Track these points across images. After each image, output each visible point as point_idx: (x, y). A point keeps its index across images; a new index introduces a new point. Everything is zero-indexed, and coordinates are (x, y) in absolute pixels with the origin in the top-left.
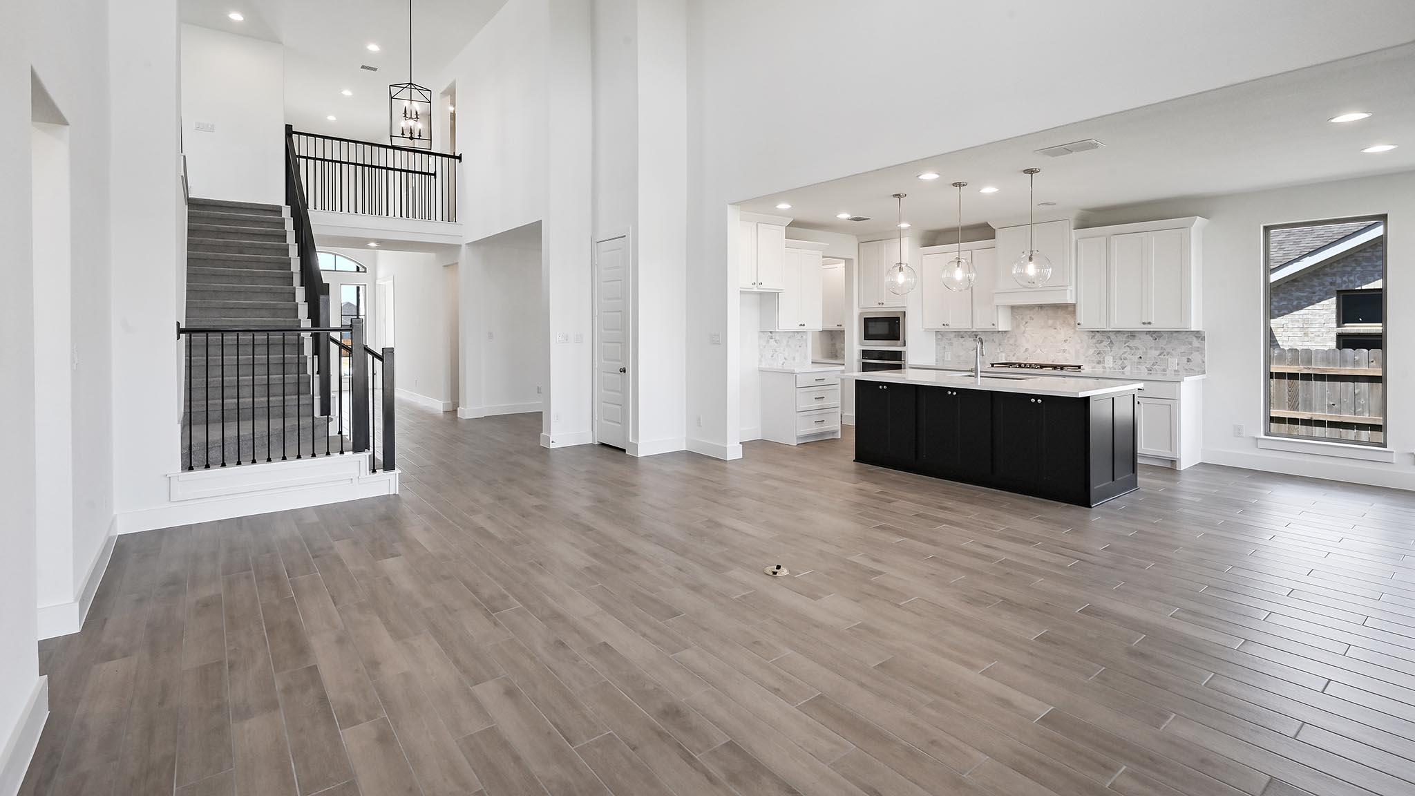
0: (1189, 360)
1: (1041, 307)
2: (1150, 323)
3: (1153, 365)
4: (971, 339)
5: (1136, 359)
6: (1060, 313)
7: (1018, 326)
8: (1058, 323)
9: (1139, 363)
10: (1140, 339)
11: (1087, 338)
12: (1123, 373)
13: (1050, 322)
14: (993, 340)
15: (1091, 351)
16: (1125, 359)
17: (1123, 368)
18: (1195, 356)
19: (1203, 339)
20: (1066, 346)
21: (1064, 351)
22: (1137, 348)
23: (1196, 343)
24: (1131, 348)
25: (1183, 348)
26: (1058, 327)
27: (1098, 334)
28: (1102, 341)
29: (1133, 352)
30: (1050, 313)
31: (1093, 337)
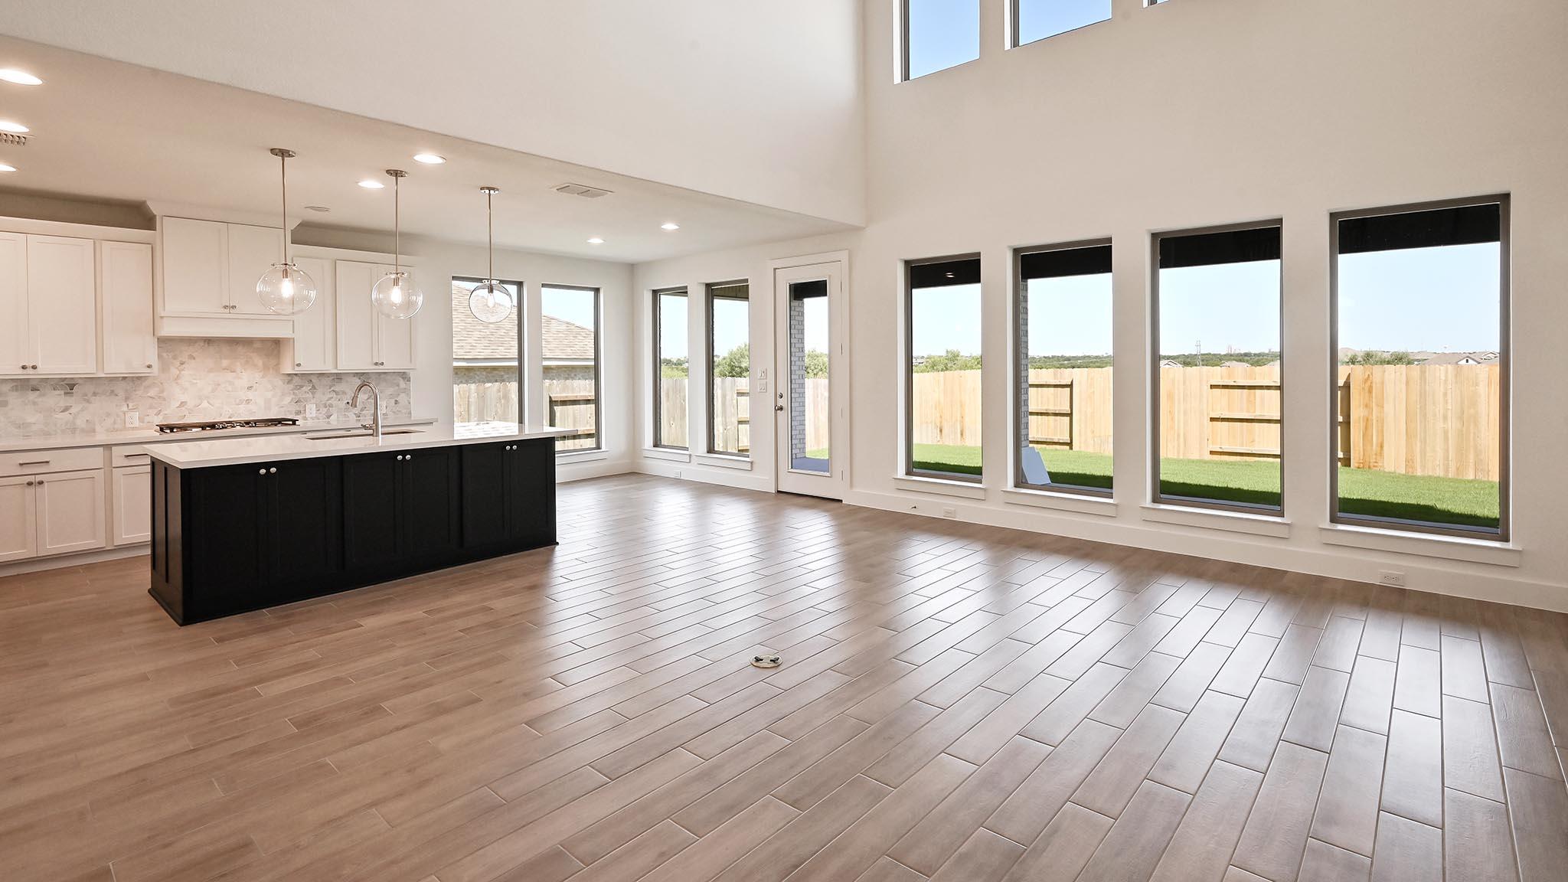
0: (396, 402)
1: (209, 341)
2: (382, 364)
3: (362, 410)
4: (57, 392)
5: (342, 404)
6: (240, 349)
7: (164, 369)
8: (238, 364)
9: (346, 409)
10: (347, 382)
11: (280, 383)
12: (329, 423)
13: (225, 363)
14: (112, 391)
15: (288, 399)
16: (331, 406)
17: (329, 417)
18: (402, 398)
19: (409, 380)
20: (250, 395)
21: (248, 401)
22: (344, 393)
23: (402, 384)
24: (337, 393)
25: (390, 391)
26: (239, 369)
27: (296, 379)
28: (302, 387)
29: (339, 397)
30: (225, 349)
31: (289, 382)
